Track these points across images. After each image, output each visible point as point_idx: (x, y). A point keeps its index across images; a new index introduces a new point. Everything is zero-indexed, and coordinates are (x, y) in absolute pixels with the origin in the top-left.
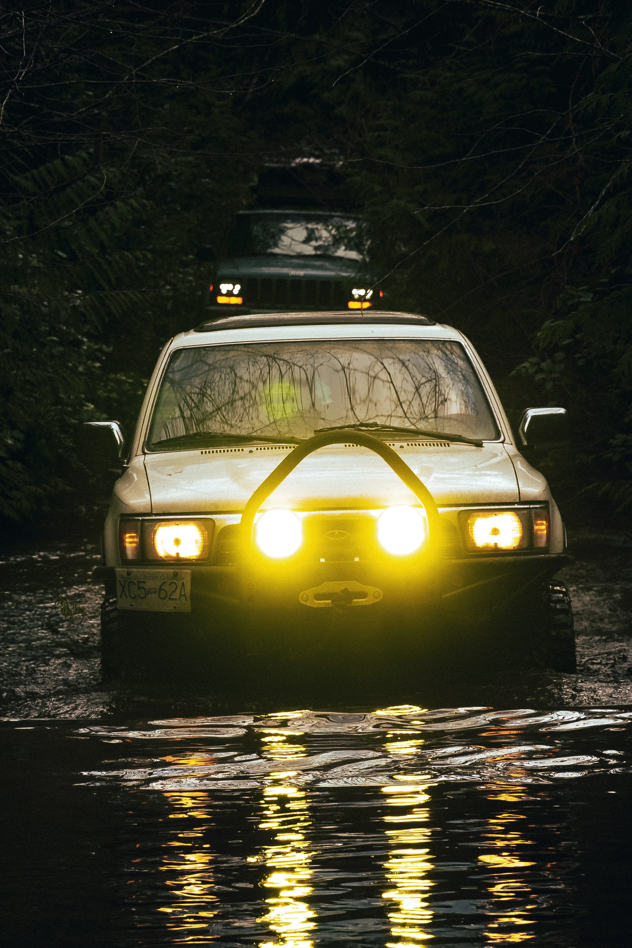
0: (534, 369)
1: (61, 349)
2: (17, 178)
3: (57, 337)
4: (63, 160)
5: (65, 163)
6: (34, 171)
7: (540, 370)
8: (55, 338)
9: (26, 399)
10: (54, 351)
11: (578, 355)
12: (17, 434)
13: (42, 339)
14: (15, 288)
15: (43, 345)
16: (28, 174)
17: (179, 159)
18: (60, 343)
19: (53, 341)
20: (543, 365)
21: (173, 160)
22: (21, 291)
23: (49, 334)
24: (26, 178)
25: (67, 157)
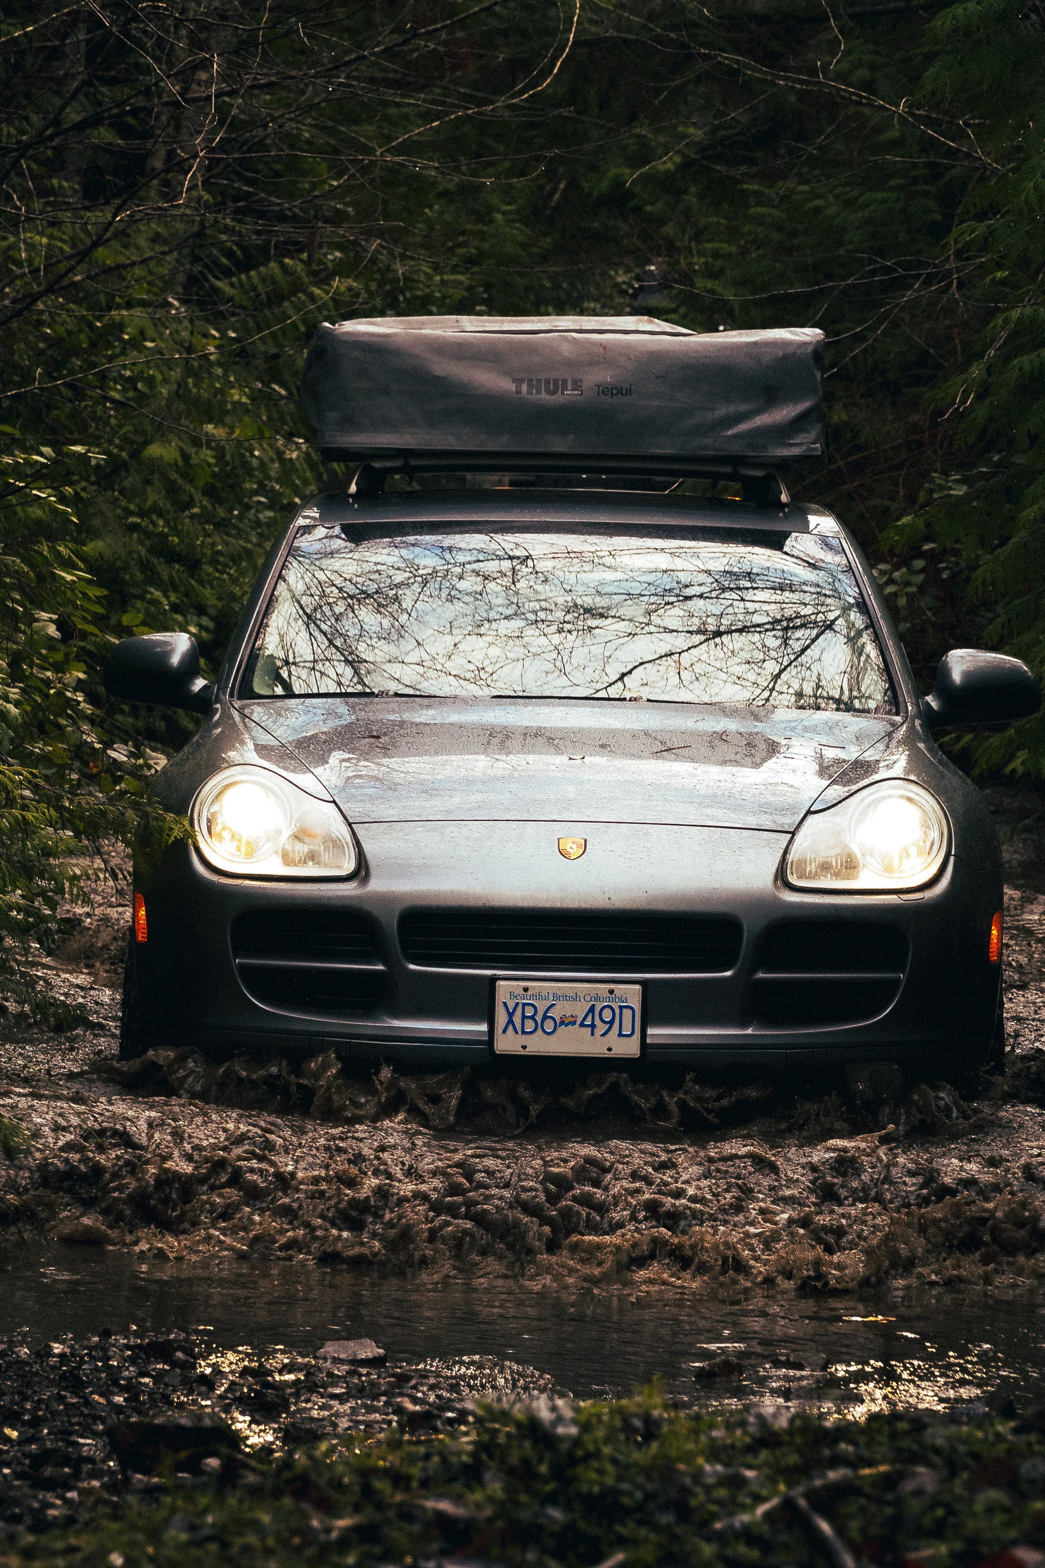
0: (885, 579)
1: (270, 514)
2: (219, 284)
3: (266, 497)
4: (282, 264)
5: (284, 269)
6: (243, 277)
7: (891, 581)
8: (263, 499)
9: (217, 575)
10: (261, 516)
11: (943, 565)
12: (205, 621)
13: (246, 500)
14: (210, 428)
15: (248, 507)
16: (234, 279)
17: (446, 277)
18: (270, 507)
19: (260, 502)
20: (897, 575)
21: (438, 278)
22: (215, 432)
23: (257, 493)
24: (232, 285)
25: (287, 261)
